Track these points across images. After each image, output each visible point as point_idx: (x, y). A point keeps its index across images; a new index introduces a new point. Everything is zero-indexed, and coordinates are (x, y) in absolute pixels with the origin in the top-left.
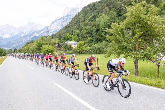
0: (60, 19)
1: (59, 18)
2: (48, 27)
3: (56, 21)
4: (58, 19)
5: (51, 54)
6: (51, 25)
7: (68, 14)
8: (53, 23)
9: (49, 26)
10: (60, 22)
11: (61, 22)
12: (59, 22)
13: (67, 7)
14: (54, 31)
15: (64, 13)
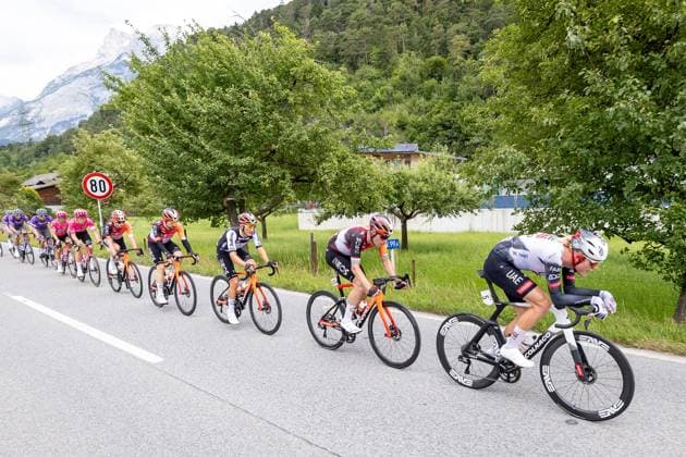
0: (85, 74)
1: (81, 69)
2: (27, 103)
3: (64, 82)
4: (76, 73)
5: (83, 216)
6: (43, 95)
7: (119, 58)
8: (52, 87)
9: (34, 101)
10: (84, 88)
11: (91, 89)
12: (82, 85)
13: (112, 30)
14: (58, 123)
15: (103, 51)
